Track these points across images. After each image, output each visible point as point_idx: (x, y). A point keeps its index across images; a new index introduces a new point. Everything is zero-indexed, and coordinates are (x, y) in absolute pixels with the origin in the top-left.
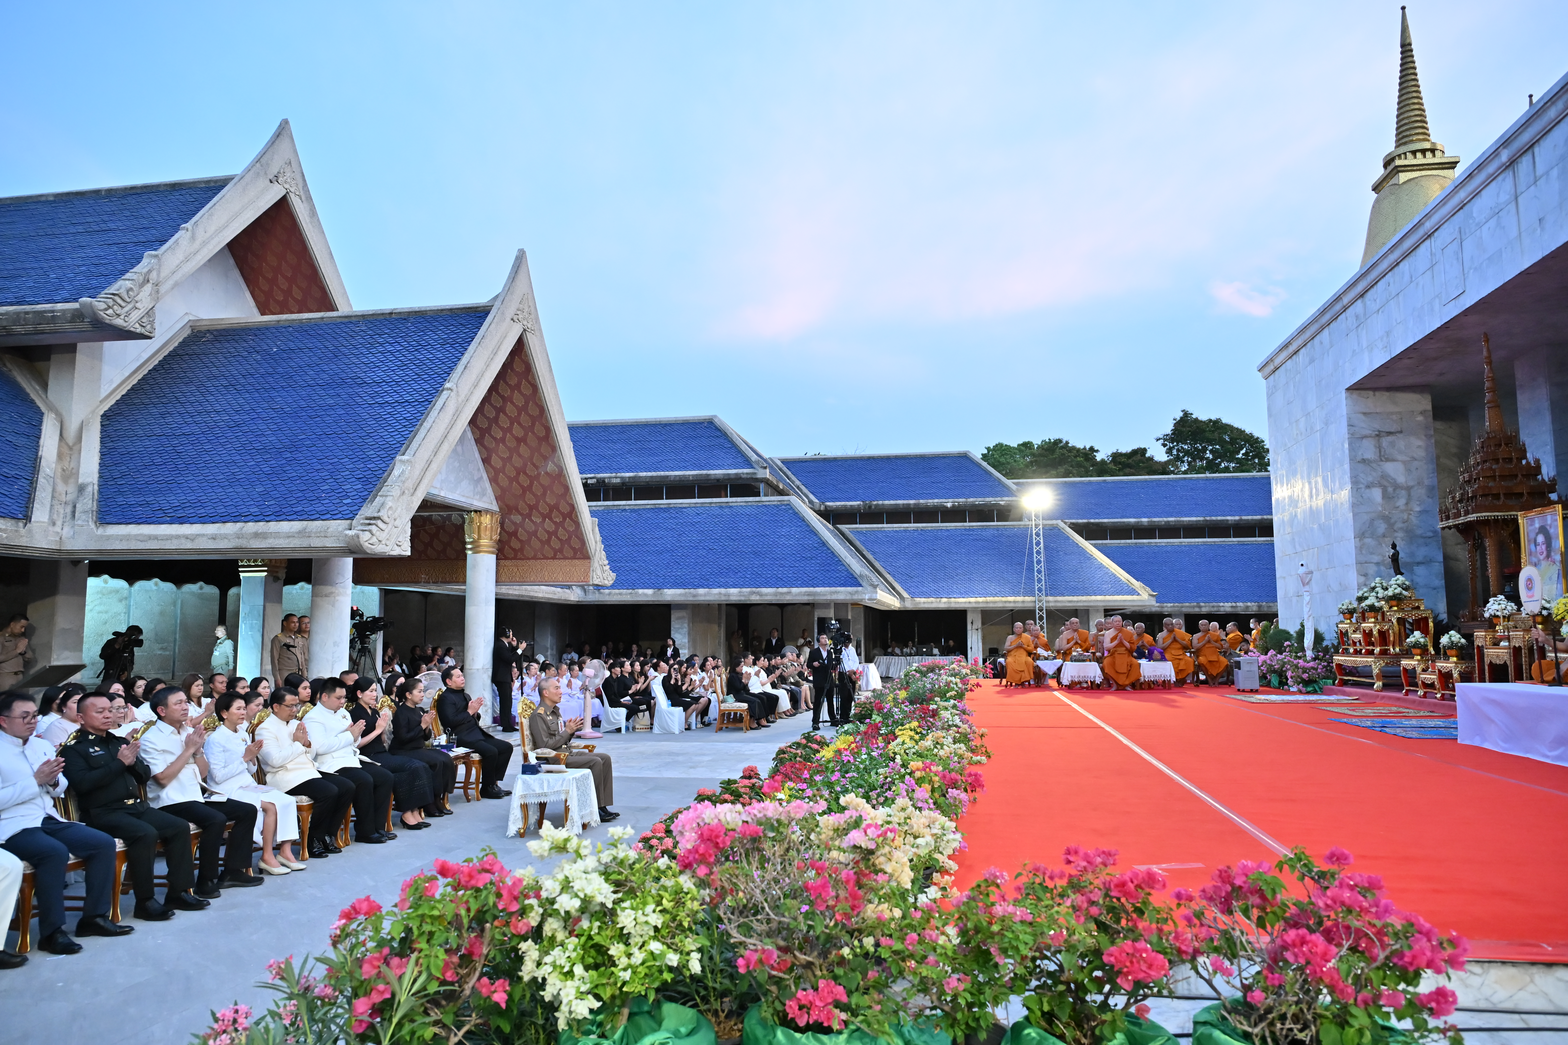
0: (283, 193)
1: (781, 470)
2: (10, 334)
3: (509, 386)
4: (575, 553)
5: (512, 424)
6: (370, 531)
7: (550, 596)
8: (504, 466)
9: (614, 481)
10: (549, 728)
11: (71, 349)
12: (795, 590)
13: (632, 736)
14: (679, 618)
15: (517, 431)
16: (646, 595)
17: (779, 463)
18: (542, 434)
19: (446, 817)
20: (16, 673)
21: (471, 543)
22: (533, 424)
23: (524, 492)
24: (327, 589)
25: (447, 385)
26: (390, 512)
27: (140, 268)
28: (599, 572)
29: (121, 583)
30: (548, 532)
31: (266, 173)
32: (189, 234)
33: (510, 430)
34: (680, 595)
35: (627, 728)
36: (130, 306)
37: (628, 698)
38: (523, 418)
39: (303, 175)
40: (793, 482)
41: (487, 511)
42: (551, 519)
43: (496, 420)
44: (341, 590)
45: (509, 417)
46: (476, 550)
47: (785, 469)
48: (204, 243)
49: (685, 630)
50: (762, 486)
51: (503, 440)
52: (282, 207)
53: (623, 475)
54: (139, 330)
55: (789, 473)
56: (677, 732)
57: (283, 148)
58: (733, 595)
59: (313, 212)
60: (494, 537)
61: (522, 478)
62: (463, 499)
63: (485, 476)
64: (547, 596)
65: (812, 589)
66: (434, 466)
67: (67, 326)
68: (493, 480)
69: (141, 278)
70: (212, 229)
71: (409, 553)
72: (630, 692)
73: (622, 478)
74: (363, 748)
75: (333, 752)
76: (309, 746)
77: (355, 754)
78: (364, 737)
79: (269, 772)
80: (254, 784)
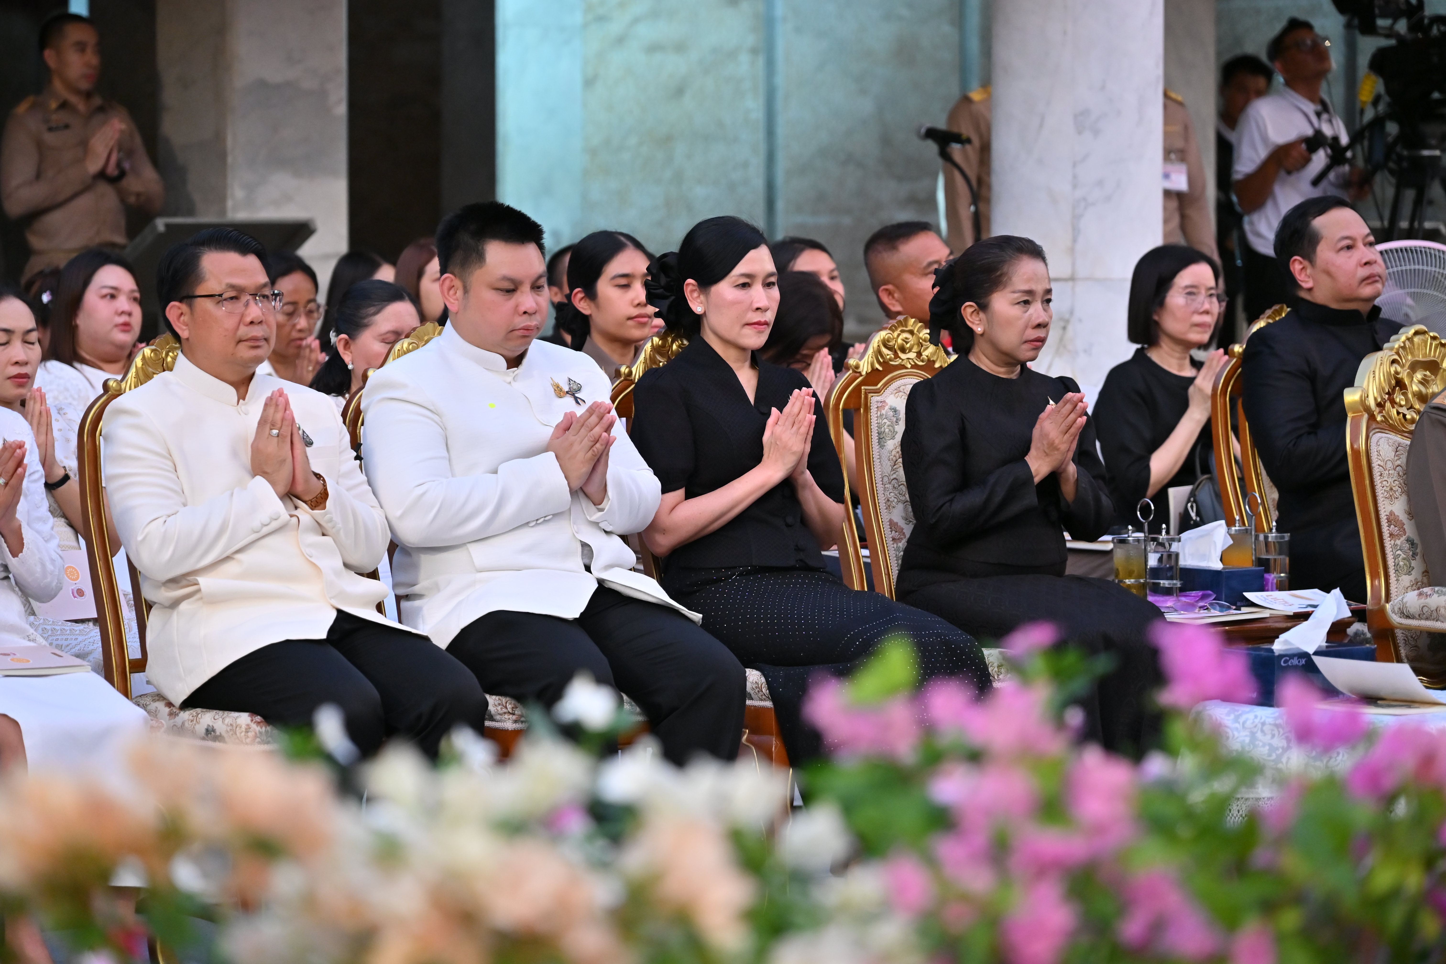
74: (664, 543)
75: (465, 544)
76: (319, 500)
77: (587, 561)
78: (681, 493)
79: (155, 603)
80: (15, 642)
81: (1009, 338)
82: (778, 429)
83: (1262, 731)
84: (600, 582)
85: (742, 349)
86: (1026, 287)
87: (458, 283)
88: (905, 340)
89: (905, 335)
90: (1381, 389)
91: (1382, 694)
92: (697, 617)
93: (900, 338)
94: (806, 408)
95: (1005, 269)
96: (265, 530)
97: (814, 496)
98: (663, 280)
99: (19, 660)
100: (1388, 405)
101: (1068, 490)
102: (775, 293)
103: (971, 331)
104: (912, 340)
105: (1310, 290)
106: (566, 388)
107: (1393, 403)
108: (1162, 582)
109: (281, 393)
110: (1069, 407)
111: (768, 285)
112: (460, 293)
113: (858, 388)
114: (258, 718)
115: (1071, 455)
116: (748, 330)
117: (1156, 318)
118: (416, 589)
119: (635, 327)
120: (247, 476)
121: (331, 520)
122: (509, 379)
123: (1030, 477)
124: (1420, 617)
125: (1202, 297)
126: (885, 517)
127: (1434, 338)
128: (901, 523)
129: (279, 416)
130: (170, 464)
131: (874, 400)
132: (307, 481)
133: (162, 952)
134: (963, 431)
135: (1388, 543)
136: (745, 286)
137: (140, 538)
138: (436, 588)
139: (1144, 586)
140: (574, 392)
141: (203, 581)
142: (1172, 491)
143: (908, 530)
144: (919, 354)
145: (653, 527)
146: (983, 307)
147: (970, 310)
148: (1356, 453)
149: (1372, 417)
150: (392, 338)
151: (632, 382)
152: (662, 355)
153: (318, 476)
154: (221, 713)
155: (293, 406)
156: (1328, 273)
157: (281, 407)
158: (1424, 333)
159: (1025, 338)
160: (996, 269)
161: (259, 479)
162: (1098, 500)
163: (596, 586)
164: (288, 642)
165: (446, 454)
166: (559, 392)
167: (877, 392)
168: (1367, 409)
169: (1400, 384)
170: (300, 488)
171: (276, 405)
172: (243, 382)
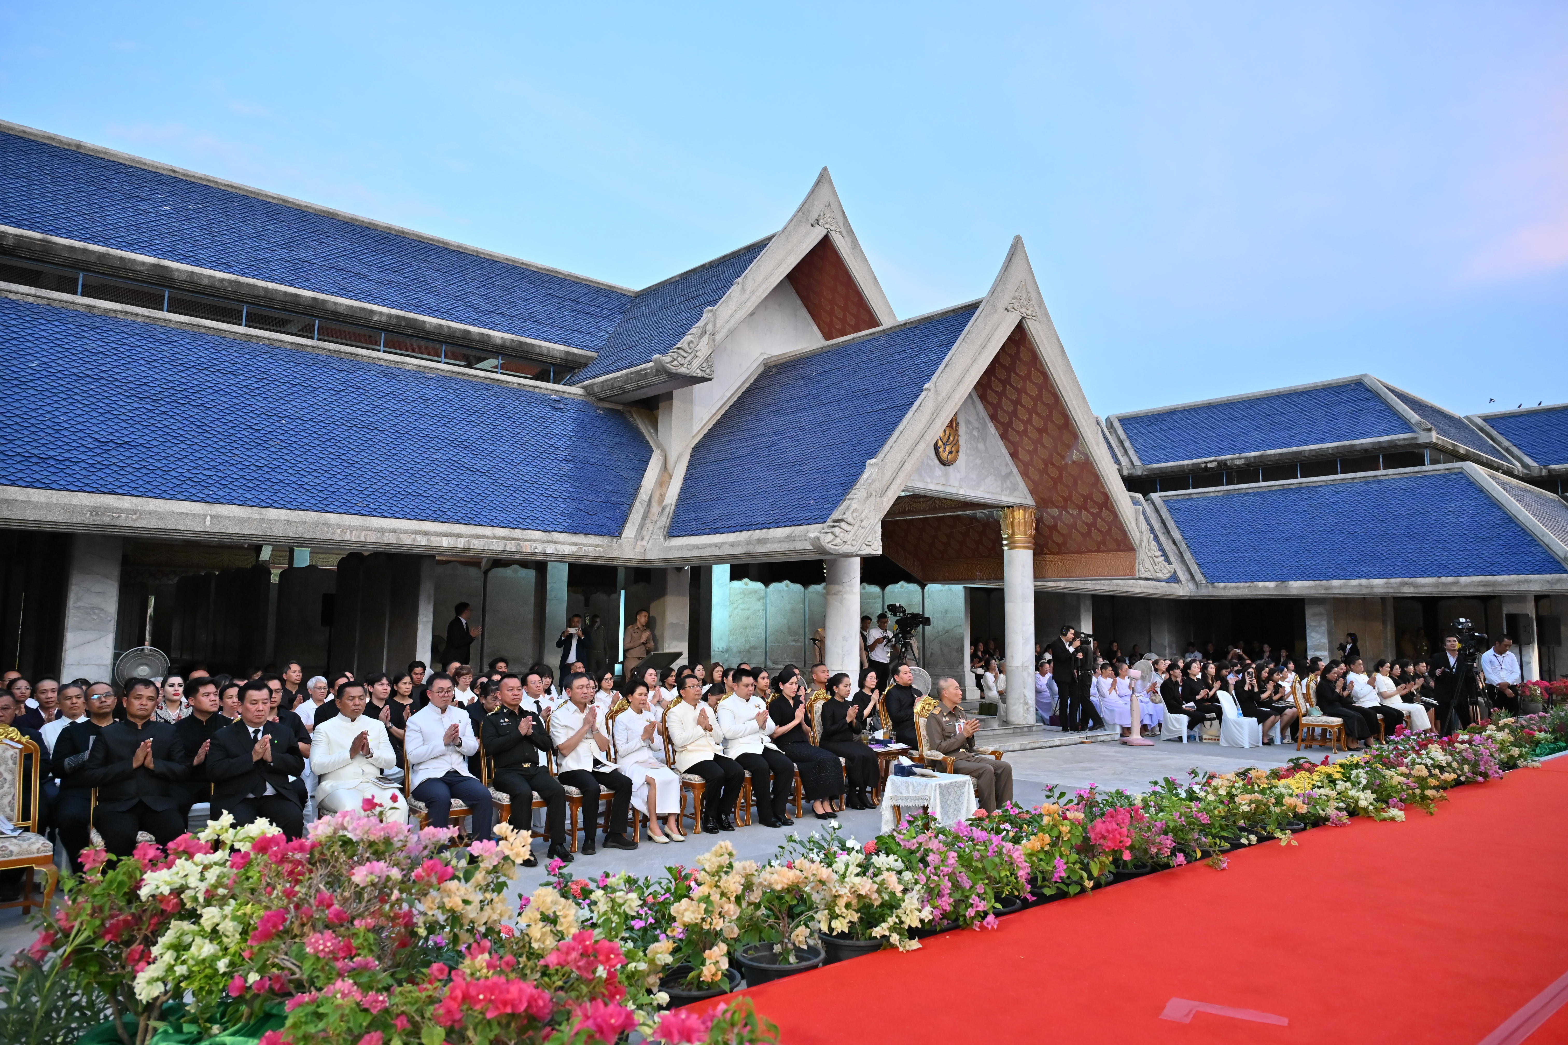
0: (824, 232)
1: (1481, 430)
2: (625, 392)
3: (1020, 377)
4: (1119, 545)
5: (1030, 415)
6: (832, 533)
7: (1151, 591)
8: (1032, 459)
9: (1238, 462)
10: (943, 729)
11: (669, 396)
12: (1464, 580)
13: (1193, 746)
14: (1315, 615)
15: (1037, 422)
16: (1267, 588)
17: (1480, 422)
18: (1061, 422)
19: (867, 810)
21: (1006, 539)
22: (1051, 412)
23: (1055, 484)
24: (835, 588)
25: (926, 386)
26: (855, 514)
27: (700, 323)
28: (1148, 564)
29: (759, 585)
30: (1086, 524)
31: (807, 220)
32: (740, 286)
33: (1029, 421)
34: (1309, 587)
35: (1189, 738)
36: (691, 356)
37: (1192, 704)
38: (1040, 408)
39: (844, 213)
40: (1499, 444)
41: (1020, 506)
42: (1087, 510)
43: (1015, 413)
44: (848, 589)
45: (1027, 409)
46: (1012, 547)
47: (1488, 428)
48: (753, 292)
49: (1324, 628)
50: (1426, 453)
51: (1025, 432)
52: (825, 245)
53: (1248, 454)
54: (700, 374)
55: (1494, 433)
56: (1247, 746)
57: (824, 194)
58: (1377, 586)
59: (855, 244)
60: (1029, 532)
61: (1051, 470)
62: (988, 496)
63: (1015, 470)
64: (1146, 591)
65: (1489, 578)
66: (908, 466)
67: (654, 379)
68: (1024, 474)
69: (700, 331)
70: (760, 279)
71: (880, 552)
72: (1198, 697)
73: (1246, 458)
74: (775, 736)
75: (738, 739)
76: (711, 730)
77: (762, 742)
78: (779, 727)
79: (677, 753)
80: (651, 761)
81: (843, 693)
82: (798, 713)
83: (904, 783)
85: (790, 696)
91: (926, 775)
92: (784, 753)
94: (804, 709)
95: (844, 679)
96: (701, 737)
97: (805, 727)
101: (855, 724)
103: (835, 692)
105: (899, 681)
109: (704, 708)
110: (854, 708)
114: (699, 776)
115: (856, 717)
116: (792, 693)
117: (864, 683)
118: (727, 748)
120: (697, 726)
122: (746, 704)
123: (847, 723)
129: (703, 713)
130: (682, 723)
132: (708, 726)
134: (834, 713)
138: (732, 748)
140: (759, 707)
141: (689, 747)
142: (868, 719)
143: (821, 732)
145: (774, 734)
146: (838, 687)
147: (835, 688)
153: (710, 725)
154: (691, 775)
156: (904, 678)
159: (845, 693)
160: (842, 679)
161: (699, 726)
163: (764, 747)
164: (706, 760)
165: (734, 720)
166: (757, 707)
170: (707, 728)
171: (703, 711)
172: (695, 706)
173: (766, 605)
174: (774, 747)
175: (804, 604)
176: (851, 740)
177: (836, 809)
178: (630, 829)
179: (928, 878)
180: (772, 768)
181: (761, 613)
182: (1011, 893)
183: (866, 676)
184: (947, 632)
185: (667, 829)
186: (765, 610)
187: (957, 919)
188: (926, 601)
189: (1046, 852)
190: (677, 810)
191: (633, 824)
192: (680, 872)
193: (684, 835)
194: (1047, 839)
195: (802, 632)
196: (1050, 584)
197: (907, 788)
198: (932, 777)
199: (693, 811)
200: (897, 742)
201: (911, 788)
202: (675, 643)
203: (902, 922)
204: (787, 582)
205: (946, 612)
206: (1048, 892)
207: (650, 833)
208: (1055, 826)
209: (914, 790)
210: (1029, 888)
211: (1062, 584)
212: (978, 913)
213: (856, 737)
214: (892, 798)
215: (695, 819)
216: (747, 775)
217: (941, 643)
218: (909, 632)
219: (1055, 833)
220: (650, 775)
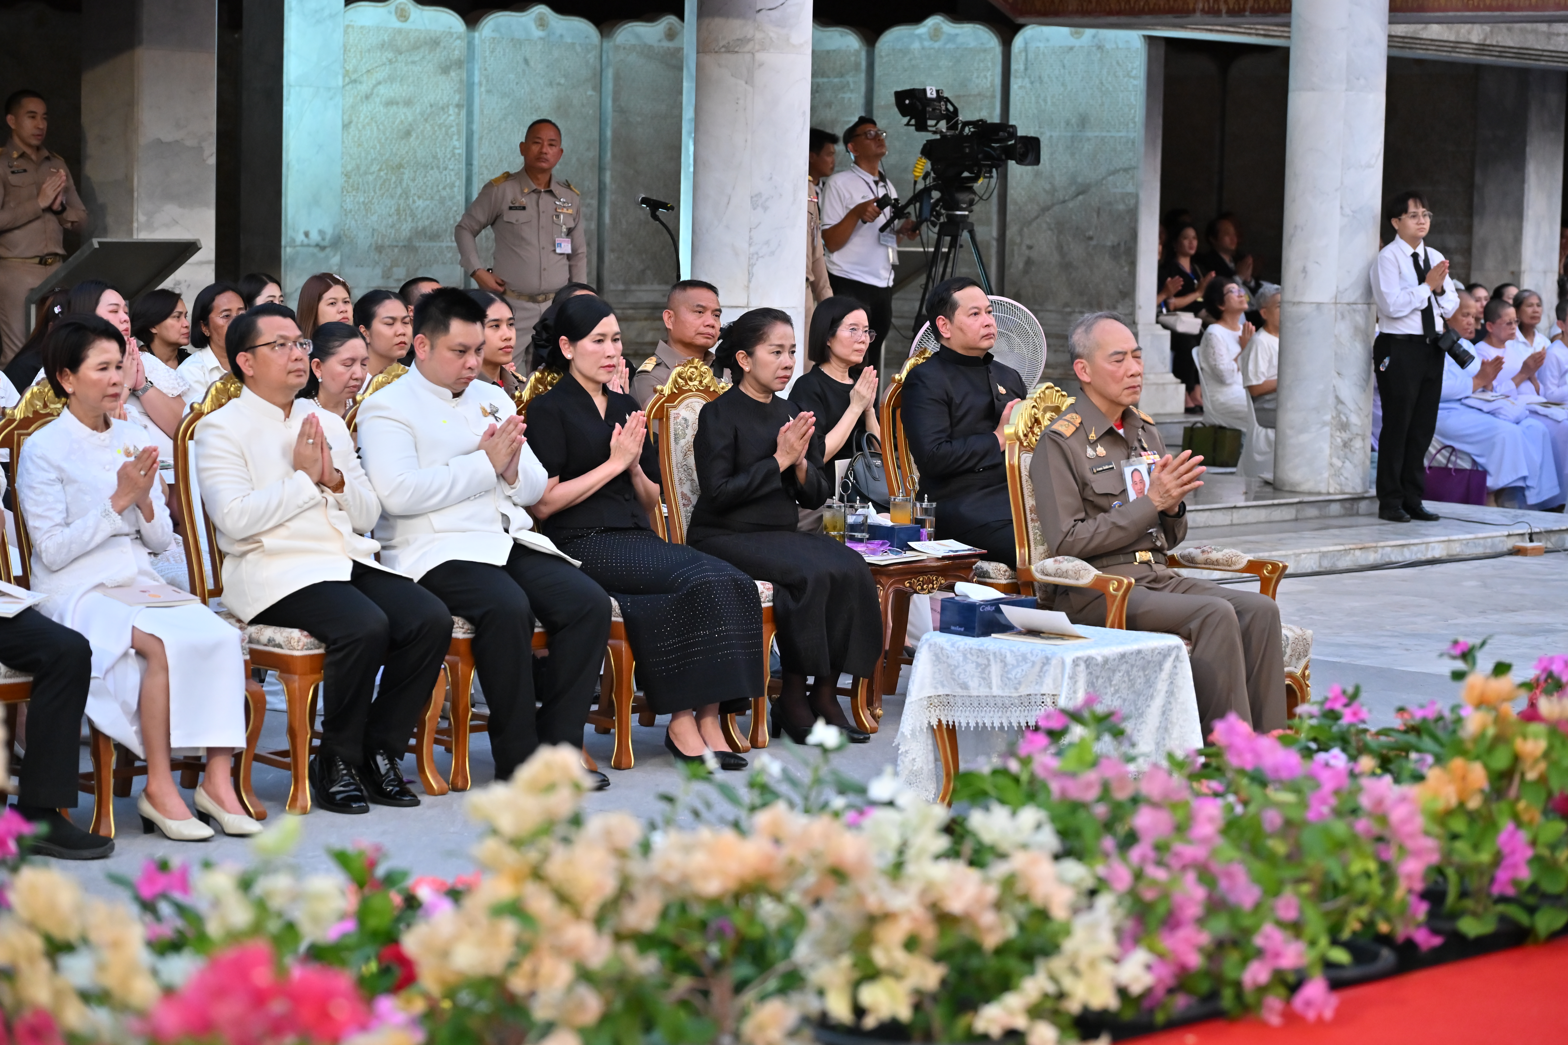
20: (43, 261)
24: (729, 28)
29: (444, 20)
44: (773, 32)
74: (545, 511)
75: (426, 513)
76: (339, 486)
77: (505, 526)
78: (557, 478)
79: (228, 554)
80: (147, 582)
81: (766, 375)
82: (622, 437)
83: (971, 653)
84: (515, 540)
85: (597, 382)
86: (779, 343)
87: (427, 341)
88: (692, 373)
89: (693, 370)
90: (1026, 425)
91: (1043, 630)
92: (578, 563)
93: (689, 371)
94: (640, 424)
95: (766, 330)
96: (306, 506)
97: (642, 481)
98: (544, 336)
99: (154, 596)
100: (1030, 435)
101: (801, 475)
102: (619, 345)
103: (742, 369)
104: (696, 373)
105: (948, 339)
106: (489, 411)
107: (1033, 433)
108: (856, 534)
109: (313, 415)
110: (802, 421)
111: (615, 340)
112: (427, 348)
113: (662, 405)
114: (306, 633)
115: (804, 452)
116: (602, 371)
117: (829, 344)
118: (393, 543)
119: (502, 355)
120: (292, 470)
121: (346, 500)
122: (453, 405)
123: (778, 468)
124: (1055, 576)
125: (860, 332)
126: (678, 490)
127: (1058, 391)
128: (689, 494)
129: (313, 430)
130: (243, 461)
131: (673, 412)
132: (331, 473)
133: (244, 787)
134: (736, 437)
135: (1030, 525)
136: (600, 341)
137: (226, 511)
138: (407, 543)
139: (843, 536)
140: (494, 413)
141: (266, 540)
142: (837, 463)
143: (694, 499)
144: (701, 382)
145: (541, 502)
146: (750, 354)
147: (741, 356)
148: (1012, 467)
149: (1021, 443)
150: (349, 363)
151: (522, 402)
152: (541, 384)
153: (338, 471)
154: (278, 628)
155: (322, 423)
156: (961, 330)
157: (314, 425)
158: (1052, 388)
159: (777, 375)
160: (759, 330)
161: (300, 473)
162: (819, 483)
163: (512, 543)
164: (325, 582)
165: (415, 454)
166: (485, 413)
167: (674, 407)
168: (1019, 439)
169: (1037, 421)
170: (326, 478)
171: (310, 422)
172: (287, 408)
173: (468, 88)
174: (544, 543)
175: (599, 88)
176: (792, 527)
177: (742, 741)
178: (85, 799)
179: (1138, 876)
180: (539, 610)
181: (453, 117)
182: (1368, 924)
183: (835, 323)
184: (1083, 190)
185: (202, 798)
186: (468, 105)
187: (1213, 995)
188: (1015, 85)
189: (1472, 817)
190: (237, 739)
191: (91, 784)
192: (372, 864)
193: (260, 817)
194: (1478, 774)
195: (591, 184)
196: (1435, 31)
197: (984, 670)
198: (1062, 636)
199: (284, 744)
200: (939, 535)
201: (995, 670)
202: (171, 210)
203: (1061, 996)
204: (542, 9)
205: (1083, 121)
206: (1470, 927)
207: (148, 809)
208: (1500, 739)
209: (1005, 676)
210: (1422, 910)
211: (1475, 34)
212: (1279, 977)
213: (806, 518)
214: (932, 702)
215: (294, 767)
216: (461, 631)
217: (1060, 227)
218: (966, 186)
219: (1501, 761)
220: (146, 627)
